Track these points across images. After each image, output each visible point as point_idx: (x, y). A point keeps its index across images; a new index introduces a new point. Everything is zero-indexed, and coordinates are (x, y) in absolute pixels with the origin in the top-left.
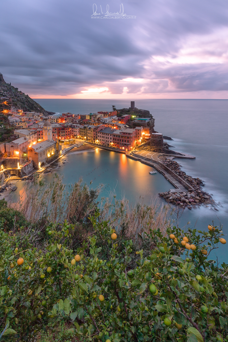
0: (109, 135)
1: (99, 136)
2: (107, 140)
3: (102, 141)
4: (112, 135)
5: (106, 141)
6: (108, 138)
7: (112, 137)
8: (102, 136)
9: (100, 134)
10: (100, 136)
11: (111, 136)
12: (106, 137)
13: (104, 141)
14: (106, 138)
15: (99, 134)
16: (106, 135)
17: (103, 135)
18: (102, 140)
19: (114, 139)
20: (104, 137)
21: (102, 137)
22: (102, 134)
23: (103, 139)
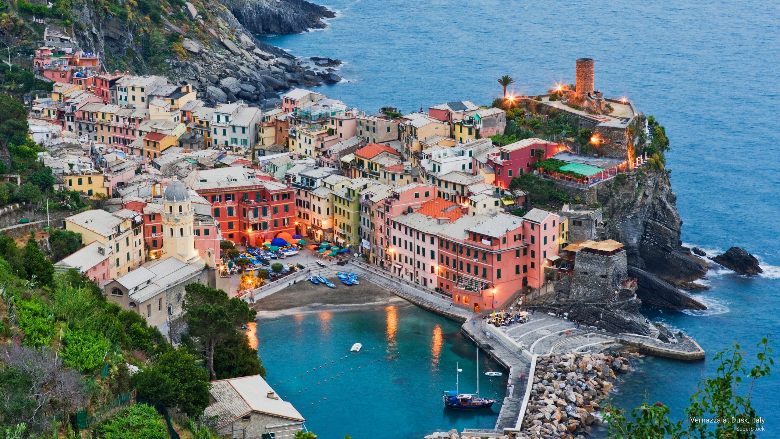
0: (428, 239)
1: (394, 238)
2: (419, 258)
3: (406, 262)
4: (436, 241)
5: (419, 263)
6: (424, 249)
7: (435, 247)
8: (406, 242)
9: (400, 229)
10: (400, 239)
11: (432, 243)
12: (418, 247)
13: (411, 264)
14: (418, 253)
15: (395, 233)
16: (418, 238)
17: (409, 239)
18: (406, 258)
19: (442, 256)
20: (411, 244)
21: (406, 248)
22: (406, 233)
23: (407, 253)
